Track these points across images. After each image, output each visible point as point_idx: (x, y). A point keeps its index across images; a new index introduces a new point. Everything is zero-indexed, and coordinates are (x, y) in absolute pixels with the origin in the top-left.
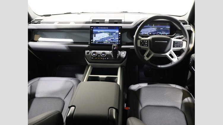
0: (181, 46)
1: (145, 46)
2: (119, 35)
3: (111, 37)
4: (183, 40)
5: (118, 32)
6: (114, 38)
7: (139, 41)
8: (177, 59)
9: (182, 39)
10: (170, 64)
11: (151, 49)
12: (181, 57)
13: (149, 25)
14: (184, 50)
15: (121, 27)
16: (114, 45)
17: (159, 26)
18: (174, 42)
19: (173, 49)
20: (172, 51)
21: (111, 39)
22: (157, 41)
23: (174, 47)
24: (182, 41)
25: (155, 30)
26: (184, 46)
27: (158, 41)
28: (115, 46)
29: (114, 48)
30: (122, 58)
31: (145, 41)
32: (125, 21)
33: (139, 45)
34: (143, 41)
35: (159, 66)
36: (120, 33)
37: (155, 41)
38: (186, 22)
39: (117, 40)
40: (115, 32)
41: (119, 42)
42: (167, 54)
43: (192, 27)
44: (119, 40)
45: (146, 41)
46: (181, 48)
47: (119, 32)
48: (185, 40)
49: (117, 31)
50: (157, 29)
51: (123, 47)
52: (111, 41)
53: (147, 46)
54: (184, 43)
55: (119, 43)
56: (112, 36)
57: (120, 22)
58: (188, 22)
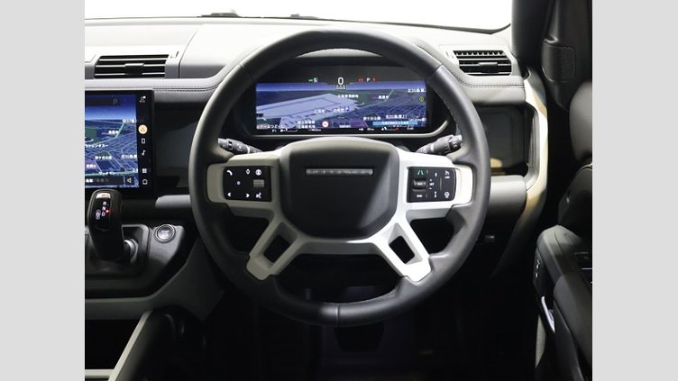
0: (447, 195)
1: (253, 198)
2: (139, 136)
3: (94, 150)
4: (456, 162)
5: (133, 120)
6: (116, 155)
7: (215, 175)
8: (429, 269)
9: (454, 155)
10: (392, 294)
11: (287, 213)
12: (447, 256)
13: (315, 80)
14: (464, 215)
15: (149, 93)
16: (99, 196)
17: (369, 86)
18: (412, 170)
19: (409, 212)
20: (401, 222)
21: (99, 163)
22: (316, 171)
23: (411, 198)
24: (451, 165)
25: (352, 107)
26: (463, 195)
27: (324, 171)
28: (103, 200)
29: (98, 214)
30: (156, 262)
31: (253, 169)
32: (184, 63)
33: (216, 193)
34: (239, 170)
35: (332, 311)
36: (143, 129)
37: (309, 171)
38: (508, 62)
39: (130, 163)
40: (115, 125)
41: (141, 177)
42: (381, 240)
43: (534, 86)
44: (141, 163)
45: (259, 172)
46: (446, 205)
47: (138, 125)
48: (466, 159)
49: (130, 119)
50: (358, 101)
51: (165, 200)
52: (101, 173)
53: (267, 197)
54: (464, 177)
55: (145, 182)
56: (101, 145)
57: (153, 66)
58: (514, 61)
